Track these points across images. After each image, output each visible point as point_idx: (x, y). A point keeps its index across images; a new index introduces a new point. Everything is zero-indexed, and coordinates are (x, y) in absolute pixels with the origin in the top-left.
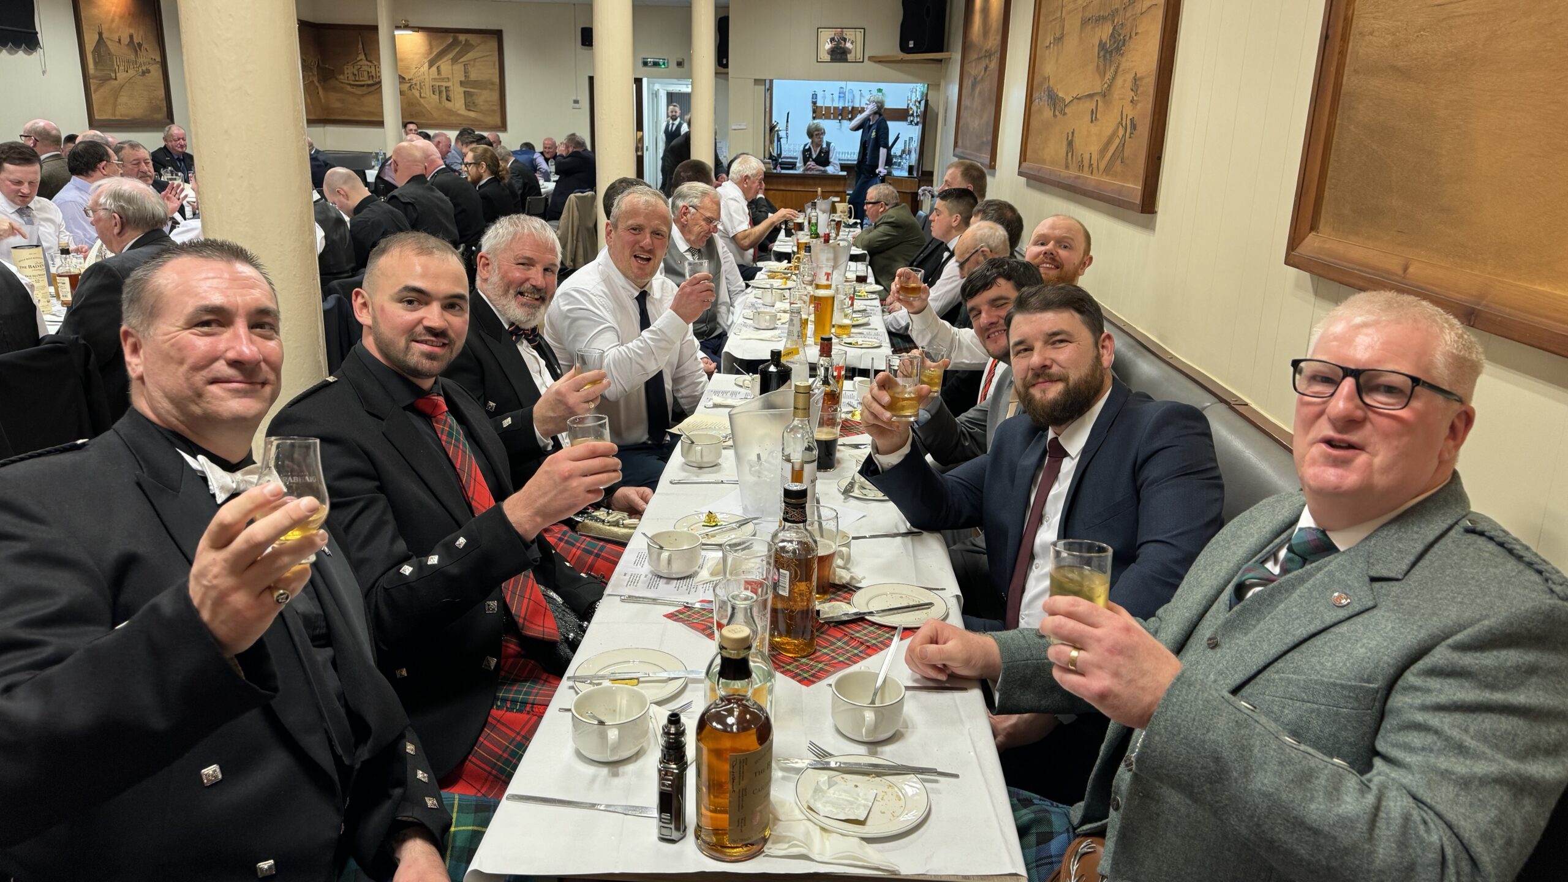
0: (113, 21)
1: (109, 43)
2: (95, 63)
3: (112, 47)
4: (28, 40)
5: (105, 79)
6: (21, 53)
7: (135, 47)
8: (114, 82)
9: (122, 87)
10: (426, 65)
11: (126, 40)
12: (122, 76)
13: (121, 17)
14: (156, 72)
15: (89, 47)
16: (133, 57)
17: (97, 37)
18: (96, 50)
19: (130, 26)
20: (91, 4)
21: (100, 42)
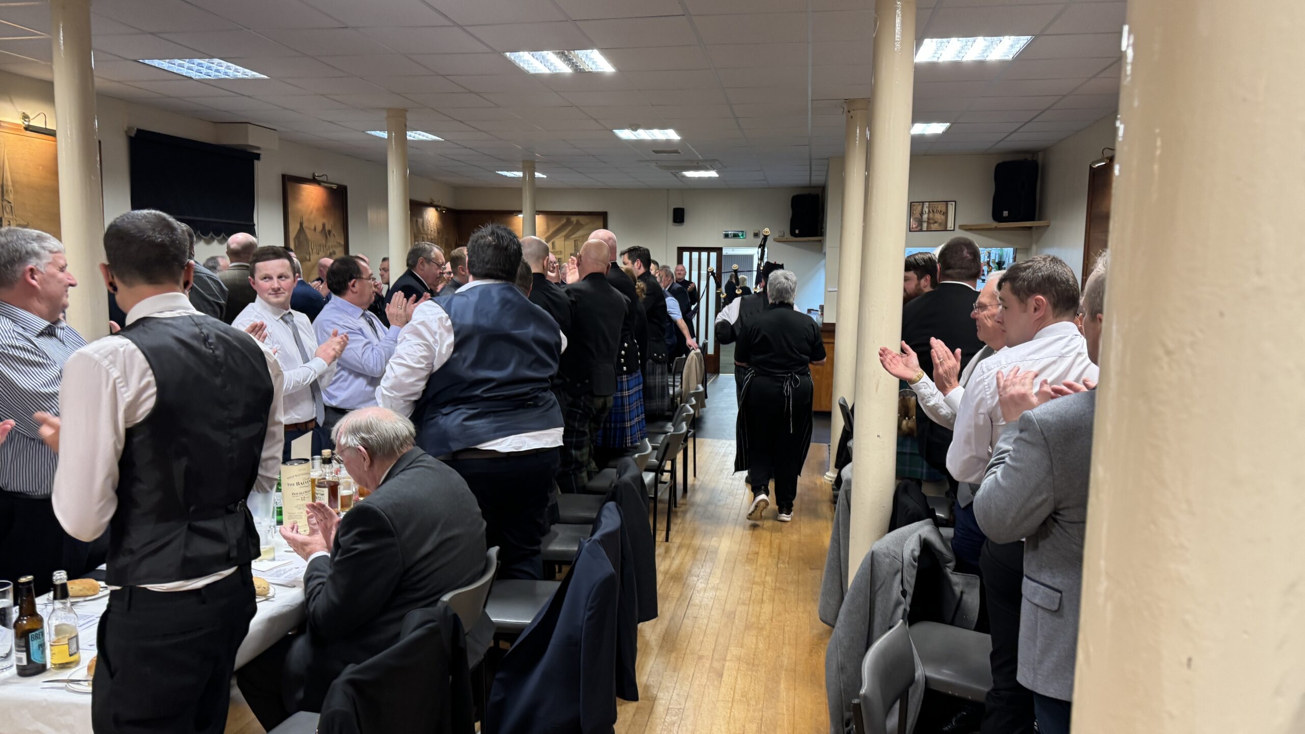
0: (311, 213)
1: (307, 231)
3: (309, 234)
7: (326, 233)
11: (319, 228)
13: (318, 210)
15: (292, 232)
16: (323, 242)
17: (298, 226)
18: (297, 237)
19: (324, 216)
20: (296, 199)
21: (301, 229)
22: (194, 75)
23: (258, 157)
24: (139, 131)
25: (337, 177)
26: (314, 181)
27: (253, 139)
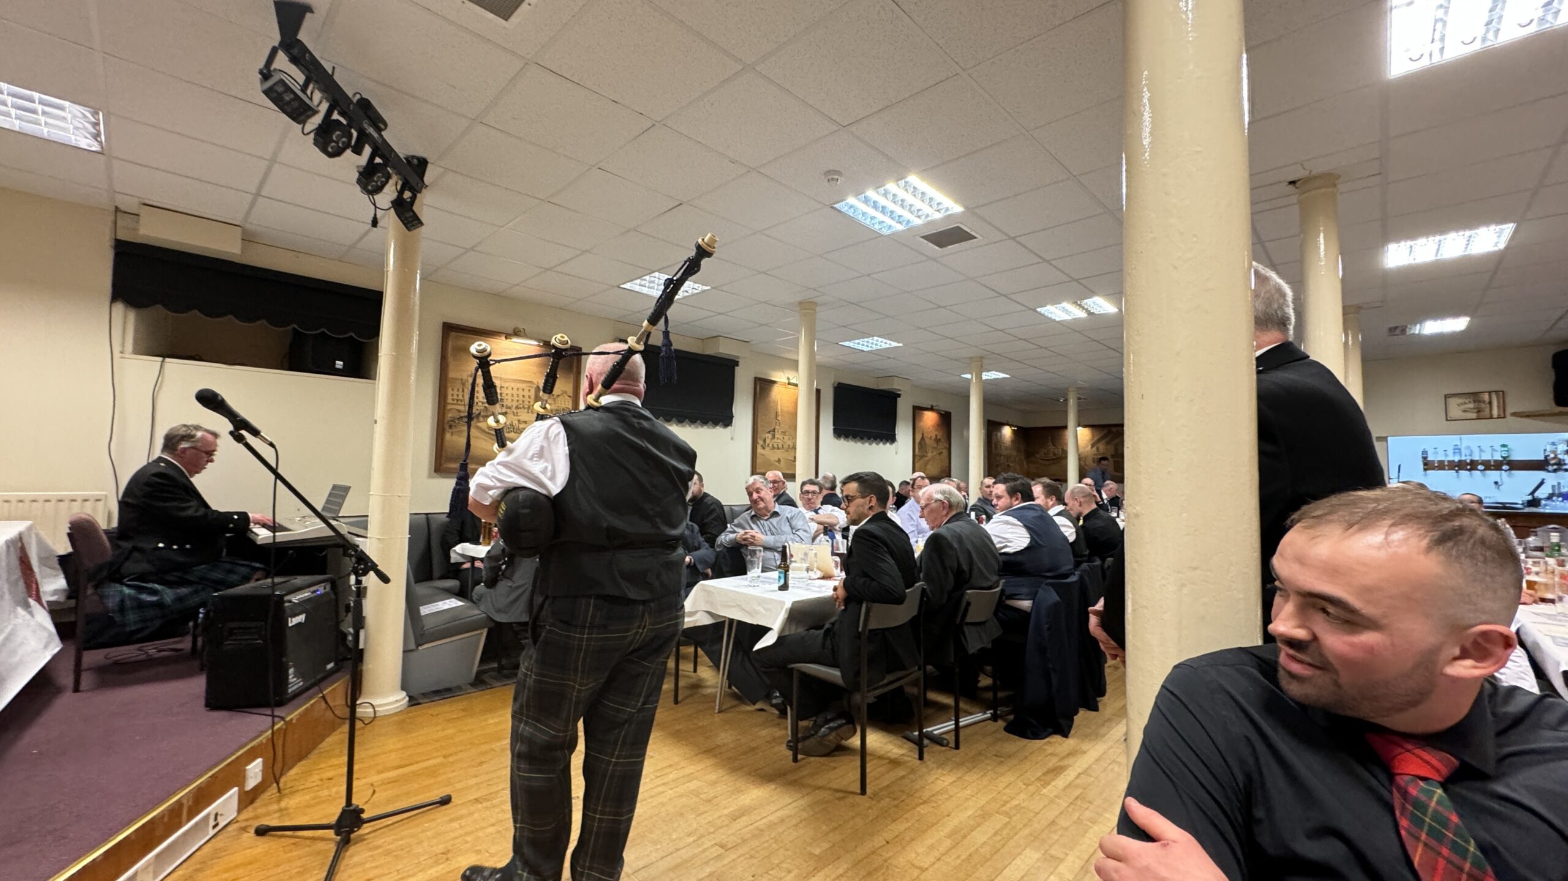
0: (929, 428)
1: (926, 439)
2: (919, 449)
3: (927, 441)
4: (891, 438)
5: (922, 457)
6: (888, 444)
7: (937, 441)
8: (926, 459)
9: (929, 461)
10: (1090, 447)
11: (934, 437)
12: (930, 455)
13: (933, 426)
14: (945, 452)
15: (917, 441)
16: (935, 445)
17: (921, 436)
18: (920, 443)
19: (937, 431)
20: (920, 420)
21: (923, 438)
22: (865, 349)
23: (899, 396)
24: (839, 383)
25: (944, 406)
26: (931, 409)
27: (895, 385)
